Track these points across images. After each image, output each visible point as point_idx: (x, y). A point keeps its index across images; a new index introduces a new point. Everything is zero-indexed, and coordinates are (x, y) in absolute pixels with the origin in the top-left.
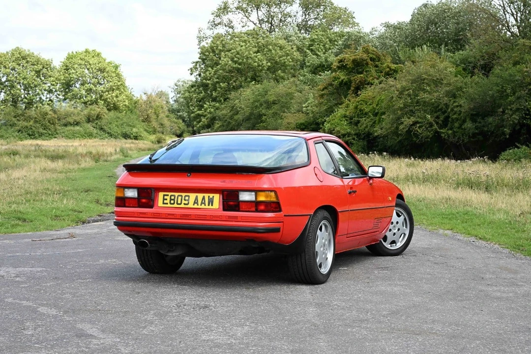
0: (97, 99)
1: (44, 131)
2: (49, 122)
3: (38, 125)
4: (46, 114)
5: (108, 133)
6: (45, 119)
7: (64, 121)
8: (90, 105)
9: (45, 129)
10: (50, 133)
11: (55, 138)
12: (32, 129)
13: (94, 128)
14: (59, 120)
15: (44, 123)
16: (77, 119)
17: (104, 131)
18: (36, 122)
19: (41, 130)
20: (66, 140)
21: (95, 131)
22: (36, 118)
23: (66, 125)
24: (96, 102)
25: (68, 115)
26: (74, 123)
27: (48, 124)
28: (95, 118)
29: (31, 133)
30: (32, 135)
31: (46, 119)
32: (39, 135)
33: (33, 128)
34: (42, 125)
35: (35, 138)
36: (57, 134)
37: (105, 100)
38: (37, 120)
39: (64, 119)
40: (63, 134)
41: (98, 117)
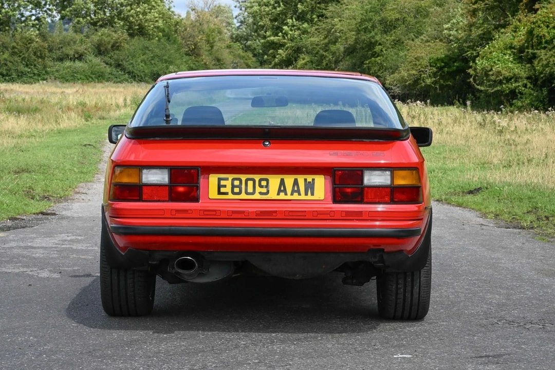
0: (112, 18)
1: (26, 69)
2: (35, 54)
3: (16, 59)
4: (31, 41)
5: (129, 73)
6: (28, 49)
7: (59, 53)
8: (101, 26)
9: (27, 65)
10: (36, 72)
11: (44, 79)
12: (6, 65)
13: (107, 64)
14: (50, 51)
15: (26, 55)
16: (81, 49)
17: (123, 69)
18: (13, 54)
19: (22, 68)
20: (60, 85)
21: (108, 69)
22: (14, 48)
23: (61, 60)
24: (110, 23)
25: (66, 43)
26: (74, 55)
27: (34, 57)
28: (109, 46)
29: (5, 72)
30: (7, 75)
31: (31, 50)
32: (18, 76)
33: (9, 64)
34: (23, 59)
35: (12, 81)
36: (47, 73)
37: (125, 19)
38: (16, 50)
39: (59, 49)
40: (56, 74)
41: (116, 46)
